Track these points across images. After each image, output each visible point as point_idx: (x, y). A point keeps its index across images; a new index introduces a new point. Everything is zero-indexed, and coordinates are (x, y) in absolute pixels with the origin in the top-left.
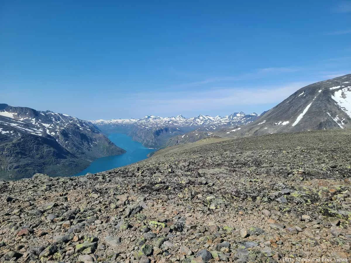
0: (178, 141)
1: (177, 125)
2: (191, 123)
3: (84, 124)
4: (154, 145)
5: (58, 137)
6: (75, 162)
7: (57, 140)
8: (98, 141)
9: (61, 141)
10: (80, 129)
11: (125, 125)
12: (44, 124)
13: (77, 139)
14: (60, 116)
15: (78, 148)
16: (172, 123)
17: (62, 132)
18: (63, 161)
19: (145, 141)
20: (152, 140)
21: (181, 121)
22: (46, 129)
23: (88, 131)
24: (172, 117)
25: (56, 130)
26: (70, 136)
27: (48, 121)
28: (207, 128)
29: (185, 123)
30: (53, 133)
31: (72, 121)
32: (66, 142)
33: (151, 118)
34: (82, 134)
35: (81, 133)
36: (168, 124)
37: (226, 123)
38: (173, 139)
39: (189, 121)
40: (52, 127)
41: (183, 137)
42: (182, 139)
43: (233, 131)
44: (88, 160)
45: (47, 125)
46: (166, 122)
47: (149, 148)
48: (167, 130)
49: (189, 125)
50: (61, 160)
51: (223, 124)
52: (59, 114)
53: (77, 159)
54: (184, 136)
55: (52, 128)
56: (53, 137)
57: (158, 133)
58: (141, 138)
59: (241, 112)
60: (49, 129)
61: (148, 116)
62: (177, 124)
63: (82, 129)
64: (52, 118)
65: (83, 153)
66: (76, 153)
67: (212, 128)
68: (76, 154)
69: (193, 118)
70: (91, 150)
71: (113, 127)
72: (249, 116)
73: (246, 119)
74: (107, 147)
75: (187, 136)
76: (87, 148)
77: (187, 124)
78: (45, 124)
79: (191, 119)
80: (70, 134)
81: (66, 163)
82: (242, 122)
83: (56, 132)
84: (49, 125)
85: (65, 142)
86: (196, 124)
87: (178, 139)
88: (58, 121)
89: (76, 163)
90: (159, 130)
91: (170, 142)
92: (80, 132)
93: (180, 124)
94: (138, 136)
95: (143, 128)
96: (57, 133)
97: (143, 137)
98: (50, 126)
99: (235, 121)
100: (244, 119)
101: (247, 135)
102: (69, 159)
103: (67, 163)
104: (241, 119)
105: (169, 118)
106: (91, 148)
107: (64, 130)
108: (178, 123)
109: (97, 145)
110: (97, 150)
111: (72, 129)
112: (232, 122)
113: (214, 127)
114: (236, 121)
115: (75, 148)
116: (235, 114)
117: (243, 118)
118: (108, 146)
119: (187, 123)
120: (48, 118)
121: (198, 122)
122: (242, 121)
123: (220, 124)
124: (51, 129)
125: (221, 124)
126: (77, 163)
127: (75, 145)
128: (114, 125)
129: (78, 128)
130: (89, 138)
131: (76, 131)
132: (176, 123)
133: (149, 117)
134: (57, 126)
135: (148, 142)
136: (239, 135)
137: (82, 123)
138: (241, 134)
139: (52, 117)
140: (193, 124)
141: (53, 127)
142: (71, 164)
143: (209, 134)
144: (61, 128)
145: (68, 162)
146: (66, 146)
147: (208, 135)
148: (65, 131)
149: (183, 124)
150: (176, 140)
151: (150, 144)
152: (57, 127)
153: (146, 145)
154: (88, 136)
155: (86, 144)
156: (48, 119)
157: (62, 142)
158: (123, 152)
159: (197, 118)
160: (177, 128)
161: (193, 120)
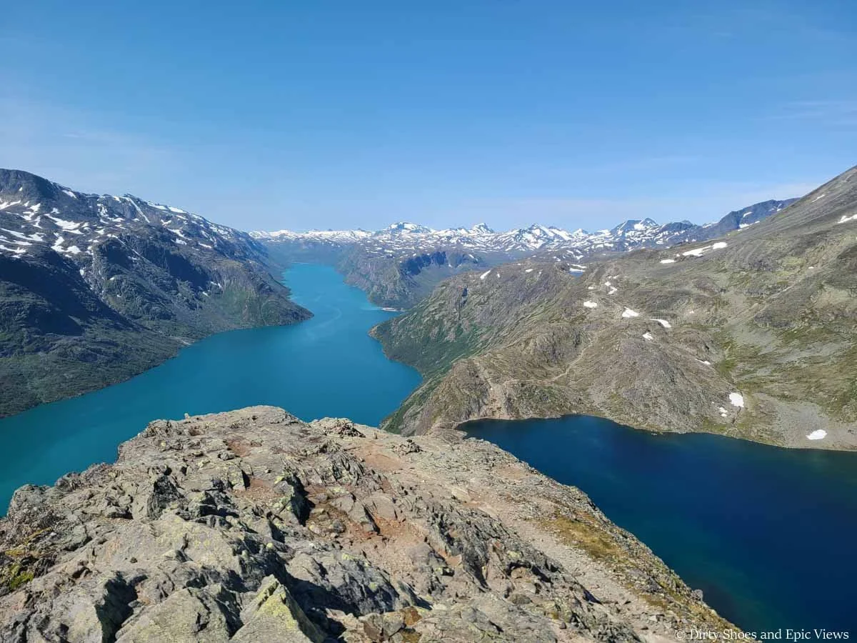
0: (466, 290)
1: (471, 248)
2: (510, 243)
3: (203, 232)
4: (397, 298)
5: (88, 261)
6: (117, 345)
7: (82, 272)
8: (226, 281)
9: (94, 275)
10: (178, 241)
11: (336, 244)
12: (60, 222)
13: (155, 269)
14: (138, 206)
15: (153, 298)
16: (457, 241)
17: (104, 246)
18: (64, 340)
19: (376, 287)
20: (395, 284)
21: (484, 237)
22: (57, 234)
23: (202, 248)
24: (460, 229)
25: (90, 240)
26: (132, 261)
27: (83, 214)
28: (559, 257)
29: (494, 243)
30: (74, 250)
31: (170, 221)
32: (112, 279)
33: (406, 229)
34: (175, 256)
35: (172, 253)
36: (445, 243)
37: (612, 245)
38: (452, 284)
39: (505, 237)
40: (81, 230)
41: (483, 277)
42: (482, 283)
43: (692, 256)
44: (177, 338)
45: (69, 226)
46: (443, 239)
47: (384, 309)
48: (440, 257)
49: (504, 249)
50: (60, 339)
51: (602, 246)
52: (133, 199)
53: (134, 335)
54: (489, 274)
55: (80, 233)
56: (70, 259)
57: (415, 265)
58: (368, 279)
59: (648, 219)
60: (66, 235)
61: (397, 224)
62: (470, 246)
63: (183, 242)
64: (98, 207)
65: (166, 316)
66: (140, 314)
67: (570, 255)
68: (140, 317)
69: (516, 232)
70: (201, 307)
71: (304, 247)
72: (680, 226)
73: (670, 234)
74: (251, 299)
75: (499, 275)
76: (187, 301)
77: (498, 247)
78: (66, 222)
79: (511, 233)
80: (136, 256)
81: (74, 349)
82: (657, 243)
83: (84, 246)
84: (78, 224)
85: (109, 279)
86: (523, 246)
87: (469, 284)
88: (116, 218)
89: (119, 349)
90: (418, 258)
91: (442, 292)
92: (168, 251)
93: (478, 245)
94: (359, 271)
95: (379, 251)
96: (89, 248)
97: (373, 277)
98: (75, 229)
99: (636, 239)
100: (664, 236)
101: (794, 268)
102: (97, 332)
103: (79, 349)
104: (656, 234)
105: (451, 229)
106: (200, 300)
107: (114, 242)
108: (474, 243)
109: (220, 292)
110: (222, 308)
111: (141, 240)
112: (627, 242)
113: (578, 255)
114: (640, 239)
115: (139, 299)
116: (630, 225)
117: (660, 232)
118: (254, 296)
119: (498, 243)
120: (87, 205)
121: (529, 242)
122: (657, 240)
123: (593, 247)
124: (74, 236)
125: (598, 246)
126: (125, 347)
127: (140, 290)
128: (307, 242)
129: (169, 238)
130: (198, 269)
131: (157, 245)
132: (468, 243)
133: (401, 227)
134: (100, 229)
135: (383, 289)
136: (744, 269)
137: (198, 228)
138: (752, 266)
139: (99, 205)
140: (514, 247)
141: (85, 232)
142: (99, 351)
143: (572, 270)
144: (109, 235)
145: (84, 346)
146: (110, 291)
147: (569, 272)
148: (120, 245)
149: (487, 246)
150: (463, 286)
151: (388, 296)
152: (99, 232)
153: (377, 300)
154: (193, 265)
155: (185, 287)
156: (83, 210)
157: (99, 276)
158: (302, 317)
159: (525, 231)
160: (471, 256)
161: (514, 236)
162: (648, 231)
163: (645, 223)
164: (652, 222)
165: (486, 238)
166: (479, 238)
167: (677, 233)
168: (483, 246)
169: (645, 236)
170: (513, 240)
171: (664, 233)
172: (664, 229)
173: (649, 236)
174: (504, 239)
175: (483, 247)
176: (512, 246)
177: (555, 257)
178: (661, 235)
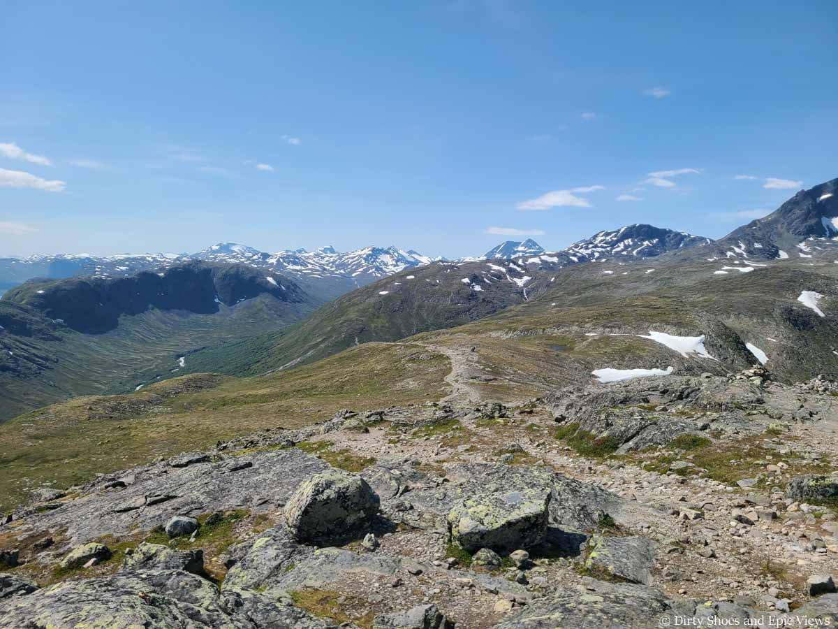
1: (298, 271)
2: (359, 265)
16: (278, 261)
29: (337, 266)
36: (258, 263)
37: (555, 260)
39: (352, 258)
46: (255, 257)
49: (350, 273)
51: (536, 260)
62: (298, 268)
67: (499, 276)
69: (367, 251)
77: (342, 271)
79: (360, 253)
86: (378, 269)
93: (310, 266)
108: (304, 264)
119: (343, 265)
121: (386, 265)
125: (531, 260)
132: (296, 264)
140: (365, 271)
149: (325, 269)
159: (381, 251)
160: (270, 279)
161: (364, 256)
162: (599, 239)
163: (526, 245)
164: (535, 244)
165: (326, 259)
166: (316, 259)
167: (646, 243)
168: (318, 268)
169: (596, 246)
170: (363, 261)
171: (626, 241)
172: (625, 236)
173: (602, 247)
174: (351, 260)
175: (318, 271)
176: (361, 270)
177: (466, 280)
178: (621, 245)
